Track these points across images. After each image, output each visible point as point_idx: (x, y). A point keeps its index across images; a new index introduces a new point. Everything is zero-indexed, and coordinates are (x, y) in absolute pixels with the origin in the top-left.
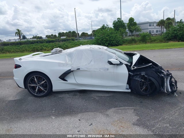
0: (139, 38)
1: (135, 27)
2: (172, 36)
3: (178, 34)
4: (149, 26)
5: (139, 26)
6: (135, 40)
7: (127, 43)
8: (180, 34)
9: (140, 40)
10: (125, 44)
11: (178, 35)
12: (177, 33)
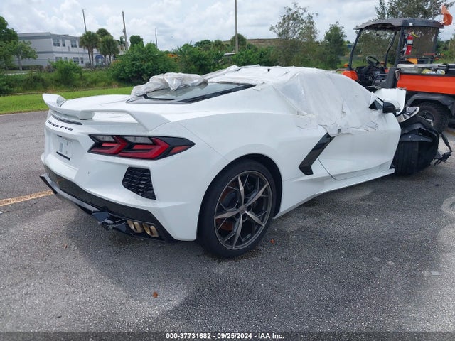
0: (52, 75)
1: (15, 43)
2: (131, 72)
3: (144, 67)
4: (55, 45)
5: (26, 41)
6: (43, 80)
7: (20, 89)
8: (148, 68)
9: (57, 81)
10: (15, 90)
11: (143, 70)
12: (141, 65)
